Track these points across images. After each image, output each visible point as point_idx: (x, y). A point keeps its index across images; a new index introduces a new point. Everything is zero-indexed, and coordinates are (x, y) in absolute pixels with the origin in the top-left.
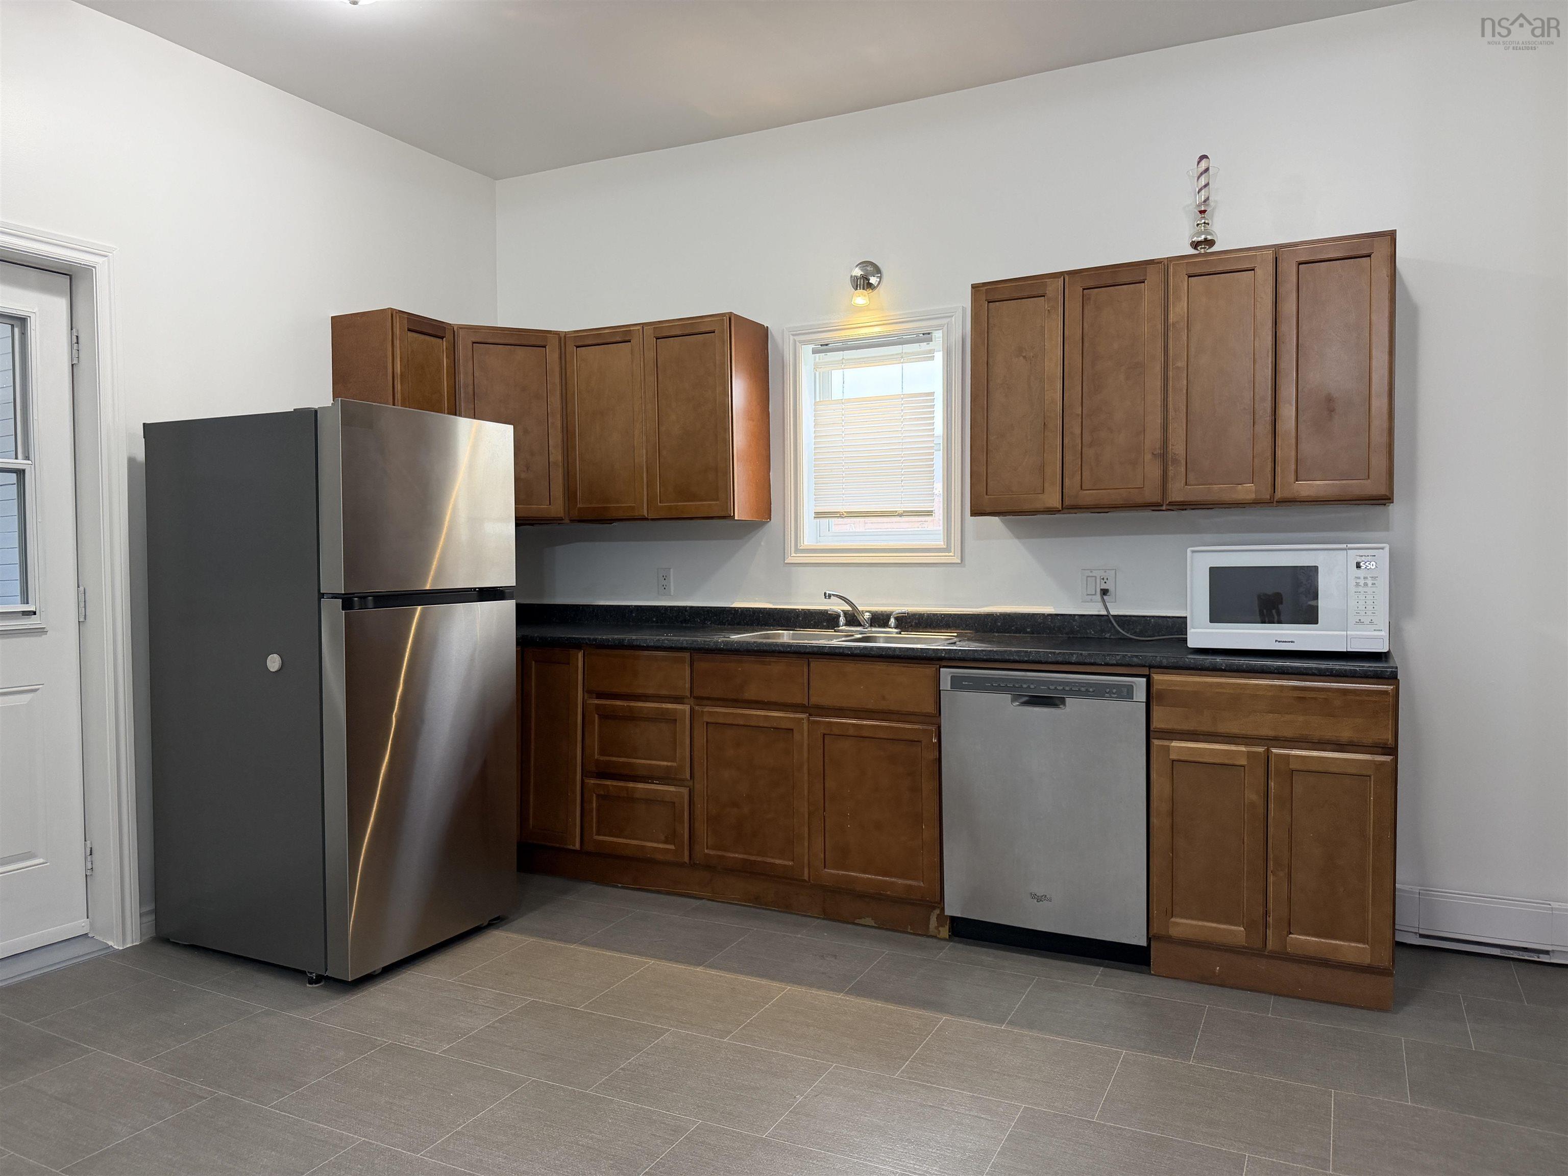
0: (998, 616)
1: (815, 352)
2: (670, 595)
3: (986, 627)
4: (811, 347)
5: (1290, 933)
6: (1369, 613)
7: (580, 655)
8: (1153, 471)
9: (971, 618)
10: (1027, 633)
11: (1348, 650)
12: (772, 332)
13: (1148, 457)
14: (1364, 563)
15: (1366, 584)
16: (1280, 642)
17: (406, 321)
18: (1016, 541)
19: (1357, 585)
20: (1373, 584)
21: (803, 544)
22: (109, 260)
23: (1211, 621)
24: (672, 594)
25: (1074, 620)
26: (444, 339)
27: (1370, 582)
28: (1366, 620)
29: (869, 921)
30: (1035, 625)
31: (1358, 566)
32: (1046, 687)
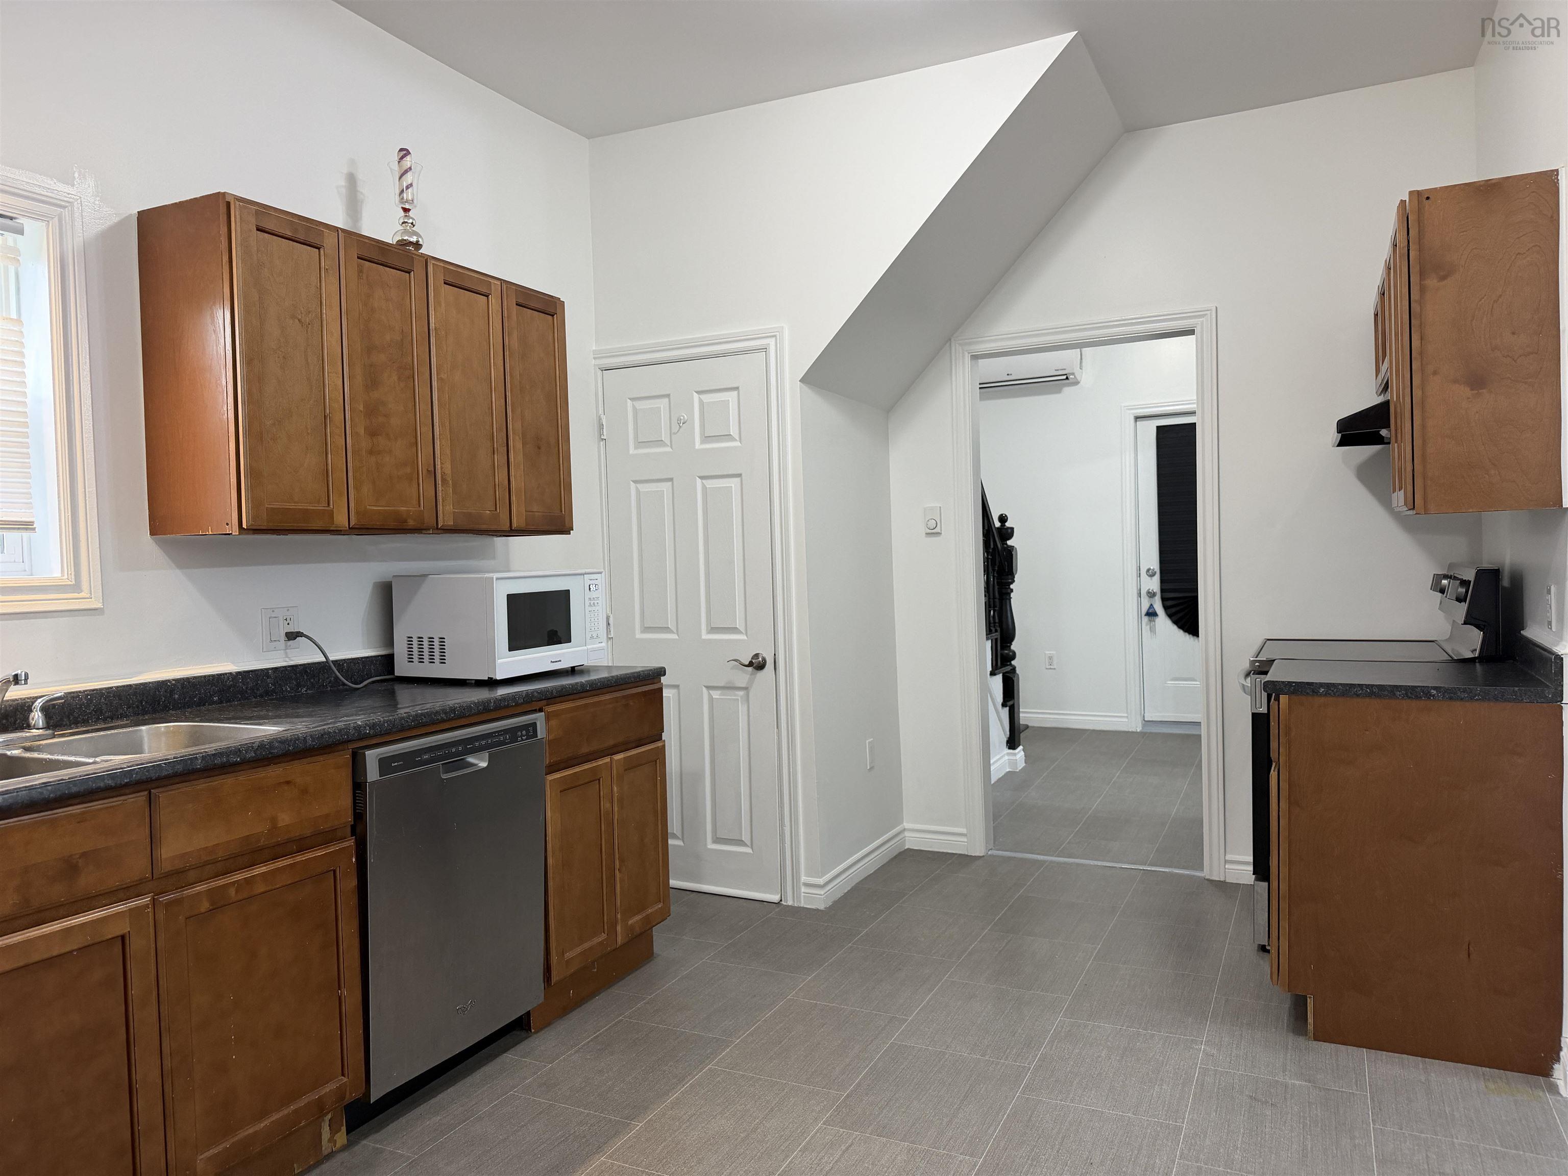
0: (174, 685)
3: (159, 704)
6: (596, 629)
8: (429, 489)
9: (135, 694)
10: (214, 703)
13: (424, 472)
14: (592, 585)
15: (594, 604)
16: (553, 662)
18: (178, 572)
19: (590, 605)
23: (510, 650)
25: (268, 677)
27: (596, 602)
28: (595, 635)
30: (223, 691)
31: (590, 589)
32: (472, 746)
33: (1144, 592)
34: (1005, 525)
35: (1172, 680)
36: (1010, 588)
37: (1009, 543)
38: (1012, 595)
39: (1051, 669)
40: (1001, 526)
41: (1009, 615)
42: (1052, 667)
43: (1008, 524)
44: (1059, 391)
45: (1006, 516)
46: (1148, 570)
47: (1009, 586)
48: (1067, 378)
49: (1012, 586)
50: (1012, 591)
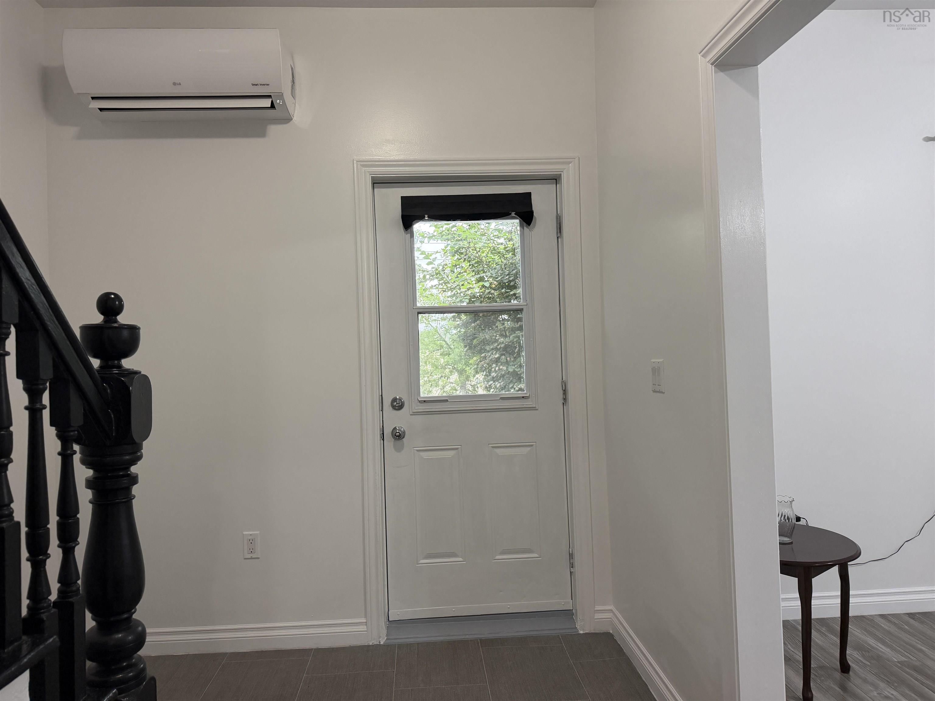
33: (388, 431)
34: (116, 321)
35: (426, 557)
36: (128, 475)
37: (127, 363)
38: (135, 490)
39: (252, 558)
40: (105, 321)
41: (126, 541)
42: (254, 556)
43: (123, 319)
44: (262, 134)
45: (117, 297)
46: (394, 400)
47: (128, 468)
48: (273, 106)
49: (134, 469)
50: (134, 480)
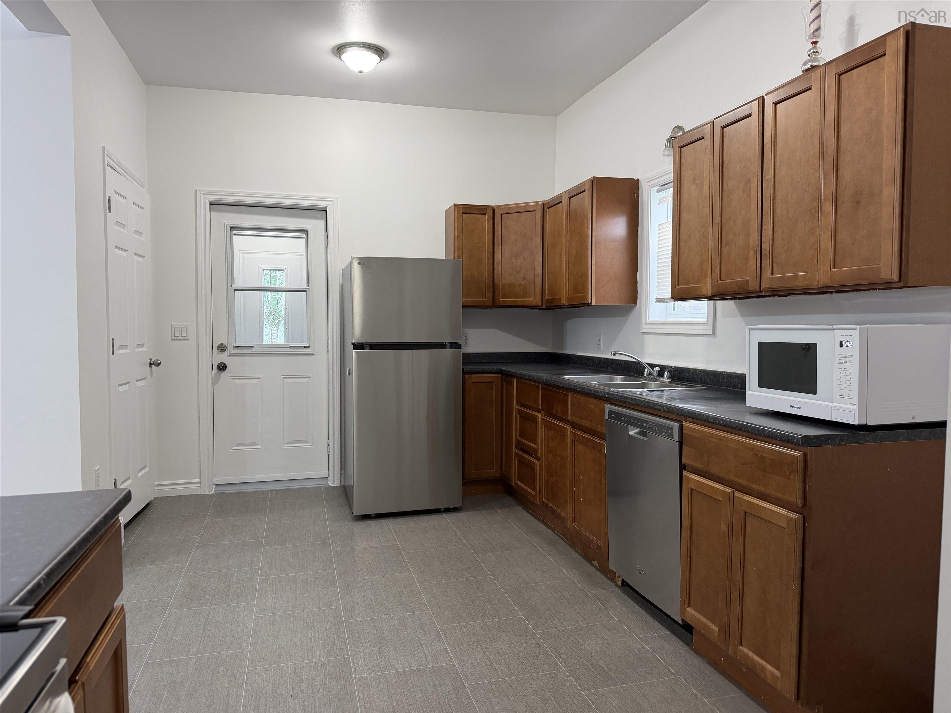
1: (658, 191)
2: (601, 351)
4: (656, 188)
5: (741, 645)
6: (847, 388)
7: (515, 381)
8: (754, 264)
11: (832, 420)
12: (641, 182)
13: (752, 253)
14: (845, 342)
15: (845, 361)
16: (793, 407)
17: (461, 209)
18: (740, 319)
19: (840, 361)
20: (850, 361)
21: (649, 320)
22: (333, 203)
23: (759, 386)
24: (602, 350)
26: (486, 214)
27: (848, 360)
28: (846, 394)
29: (596, 563)
31: (841, 345)
32: (636, 423)
